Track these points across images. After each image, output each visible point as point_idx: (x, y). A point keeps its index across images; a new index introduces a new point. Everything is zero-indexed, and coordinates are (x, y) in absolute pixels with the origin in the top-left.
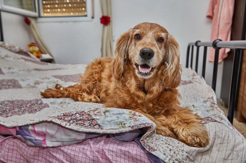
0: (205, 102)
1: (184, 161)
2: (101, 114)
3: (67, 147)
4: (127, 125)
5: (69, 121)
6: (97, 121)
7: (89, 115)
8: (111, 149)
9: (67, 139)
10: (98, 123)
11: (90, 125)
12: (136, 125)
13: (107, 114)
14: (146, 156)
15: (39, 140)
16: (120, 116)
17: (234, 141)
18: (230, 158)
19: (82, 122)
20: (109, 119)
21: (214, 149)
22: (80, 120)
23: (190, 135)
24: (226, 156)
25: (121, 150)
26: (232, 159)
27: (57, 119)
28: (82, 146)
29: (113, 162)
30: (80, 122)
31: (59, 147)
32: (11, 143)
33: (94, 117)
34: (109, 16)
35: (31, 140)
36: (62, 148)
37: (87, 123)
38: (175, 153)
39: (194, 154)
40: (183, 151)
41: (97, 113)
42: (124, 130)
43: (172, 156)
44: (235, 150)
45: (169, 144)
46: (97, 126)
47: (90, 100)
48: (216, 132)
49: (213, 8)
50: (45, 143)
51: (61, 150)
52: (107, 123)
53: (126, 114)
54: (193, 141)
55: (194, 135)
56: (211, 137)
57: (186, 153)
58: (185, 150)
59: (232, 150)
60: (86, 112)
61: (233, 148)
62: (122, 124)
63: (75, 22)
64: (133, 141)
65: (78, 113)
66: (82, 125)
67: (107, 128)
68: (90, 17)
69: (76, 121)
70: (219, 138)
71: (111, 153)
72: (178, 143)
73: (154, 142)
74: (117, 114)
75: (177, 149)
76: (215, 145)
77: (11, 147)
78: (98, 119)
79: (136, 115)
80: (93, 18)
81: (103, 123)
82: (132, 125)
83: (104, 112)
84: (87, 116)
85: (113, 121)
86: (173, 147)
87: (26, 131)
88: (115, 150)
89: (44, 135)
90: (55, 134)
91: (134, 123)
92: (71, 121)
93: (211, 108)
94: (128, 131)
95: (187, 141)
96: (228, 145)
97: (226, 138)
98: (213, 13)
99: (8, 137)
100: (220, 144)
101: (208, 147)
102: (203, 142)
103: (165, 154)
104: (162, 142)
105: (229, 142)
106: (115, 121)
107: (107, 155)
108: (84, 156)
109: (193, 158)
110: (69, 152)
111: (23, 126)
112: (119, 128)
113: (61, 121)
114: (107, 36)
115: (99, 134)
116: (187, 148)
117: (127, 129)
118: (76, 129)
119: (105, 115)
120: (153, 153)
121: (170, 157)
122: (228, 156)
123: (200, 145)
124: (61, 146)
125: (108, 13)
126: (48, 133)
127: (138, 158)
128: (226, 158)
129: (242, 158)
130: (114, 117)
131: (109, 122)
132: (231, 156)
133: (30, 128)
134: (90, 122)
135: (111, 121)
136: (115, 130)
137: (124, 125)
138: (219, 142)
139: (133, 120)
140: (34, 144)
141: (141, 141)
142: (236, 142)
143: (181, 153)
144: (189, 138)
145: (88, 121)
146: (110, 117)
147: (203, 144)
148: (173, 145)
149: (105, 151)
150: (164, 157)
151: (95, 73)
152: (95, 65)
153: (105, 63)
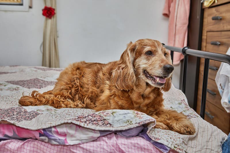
0: (180, 104)
1: (181, 145)
2: (110, 115)
3: (85, 144)
4: (134, 122)
5: (85, 122)
6: (108, 120)
7: (100, 116)
8: (123, 142)
9: (85, 137)
10: (109, 123)
11: (103, 124)
12: (142, 121)
13: (114, 114)
14: (152, 145)
15: (62, 140)
16: (126, 115)
17: (211, 130)
18: (211, 140)
19: (97, 122)
20: (116, 119)
21: (199, 136)
22: (95, 120)
23: (182, 127)
24: (208, 140)
25: (131, 143)
26: (212, 141)
27: (75, 121)
28: (98, 143)
29: (126, 152)
30: (95, 122)
31: (79, 145)
32: (32, 145)
33: (105, 118)
34: (53, 7)
35: (55, 140)
36: (81, 146)
37: (100, 123)
38: (174, 140)
39: (187, 140)
40: (179, 138)
41: (106, 115)
42: (132, 126)
43: (173, 142)
44: (213, 135)
45: (169, 134)
46: (109, 125)
47: (77, 106)
48: (199, 124)
49: (169, 7)
50: (67, 142)
51: (80, 147)
52: (116, 122)
53: (131, 113)
54: (185, 131)
55: (185, 127)
56: (196, 127)
57: (182, 139)
58: (181, 137)
59: (211, 135)
60: (97, 114)
61: (212, 134)
62: (129, 122)
63: (6, 11)
64: (137, 136)
65: (90, 115)
66: (97, 124)
67: (117, 126)
68: (27, 7)
69: (92, 122)
70: (201, 128)
71: (124, 146)
72: (175, 133)
73: (157, 134)
74: (123, 114)
75: (175, 137)
76: (199, 133)
77: (32, 149)
78: (108, 119)
79: (139, 114)
80: (30, 7)
81: (113, 123)
82: (138, 122)
83: (112, 113)
84: (99, 117)
85: (121, 120)
86: (172, 136)
87: (49, 132)
88: (126, 143)
89: (65, 135)
90: (75, 133)
91: (139, 120)
92: (87, 122)
93: (187, 109)
94: (136, 127)
95: (181, 131)
96: (208, 132)
97: (206, 128)
98: (169, 11)
99: (26, 141)
100: (203, 132)
101: (195, 134)
102: (192, 131)
103: (167, 141)
104: (163, 133)
105: (208, 130)
106: (123, 120)
107: (121, 148)
108: (102, 150)
109: (187, 142)
110: (88, 148)
111: (47, 128)
112: (127, 125)
113: (79, 122)
114: (51, 32)
115: (112, 131)
116: (182, 136)
117: (135, 126)
118: (93, 129)
119: (113, 115)
120: (159, 141)
121: (171, 143)
122: (209, 139)
123: (190, 133)
124: (80, 144)
125: (52, 4)
126: (69, 133)
127: (146, 147)
128: (208, 141)
129: (218, 140)
130: (121, 117)
131: (118, 121)
132: (211, 139)
133: (53, 129)
134: (102, 122)
135: (119, 120)
136: (124, 127)
137: (131, 122)
138: (202, 131)
139: (138, 118)
140: (59, 143)
141: (148, 133)
142: (213, 130)
143: (178, 139)
144: (182, 129)
145: (101, 121)
146: (118, 117)
147: (192, 132)
148: (172, 135)
149: (119, 144)
150: (167, 143)
151: (76, 78)
152: (75, 71)
153: (84, 68)
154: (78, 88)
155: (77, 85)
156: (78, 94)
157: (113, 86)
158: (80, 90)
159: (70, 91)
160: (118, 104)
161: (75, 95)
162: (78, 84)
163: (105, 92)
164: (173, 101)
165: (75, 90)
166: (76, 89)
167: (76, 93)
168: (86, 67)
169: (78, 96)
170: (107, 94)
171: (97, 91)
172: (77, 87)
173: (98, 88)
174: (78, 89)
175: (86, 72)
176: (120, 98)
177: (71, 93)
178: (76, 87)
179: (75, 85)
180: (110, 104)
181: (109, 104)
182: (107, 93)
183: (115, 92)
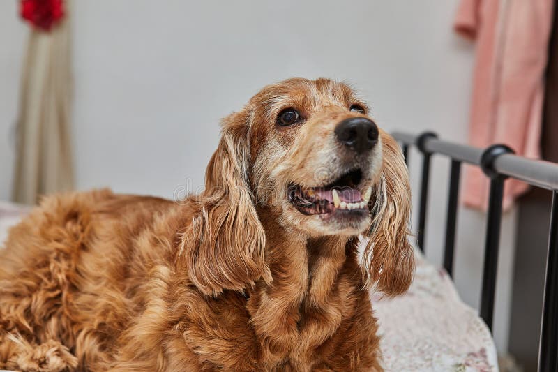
0: (460, 367)
98: (478, 17)
151: (54, 254)
152: (57, 223)
153: (94, 216)
154: (58, 292)
155: (57, 281)
156: (59, 317)
157: (180, 283)
158: (67, 302)
159: (25, 302)
160: (196, 356)
161: (46, 319)
162: (61, 277)
163: (150, 308)
164: (436, 353)
165: (48, 300)
166: (52, 295)
167: (53, 310)
168: (101, 212)
169: (59, 324)
170: (156, 316)
171: (124, 305)
172: (58, 287)
173: (132, 292)
174: (60, 295)
175: (101, 232)
176: (204, 331)
177: (28, 313)
178: (53, 289)
179: (50, 279)
180: (166, 357)
181: (160, 359)
182: (157, 311)
183: (184, 307)
